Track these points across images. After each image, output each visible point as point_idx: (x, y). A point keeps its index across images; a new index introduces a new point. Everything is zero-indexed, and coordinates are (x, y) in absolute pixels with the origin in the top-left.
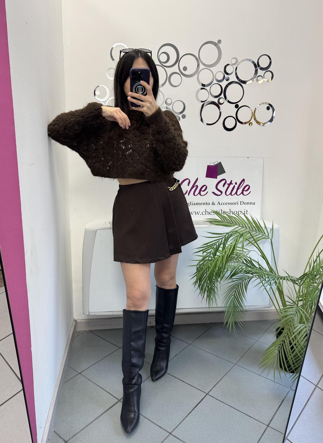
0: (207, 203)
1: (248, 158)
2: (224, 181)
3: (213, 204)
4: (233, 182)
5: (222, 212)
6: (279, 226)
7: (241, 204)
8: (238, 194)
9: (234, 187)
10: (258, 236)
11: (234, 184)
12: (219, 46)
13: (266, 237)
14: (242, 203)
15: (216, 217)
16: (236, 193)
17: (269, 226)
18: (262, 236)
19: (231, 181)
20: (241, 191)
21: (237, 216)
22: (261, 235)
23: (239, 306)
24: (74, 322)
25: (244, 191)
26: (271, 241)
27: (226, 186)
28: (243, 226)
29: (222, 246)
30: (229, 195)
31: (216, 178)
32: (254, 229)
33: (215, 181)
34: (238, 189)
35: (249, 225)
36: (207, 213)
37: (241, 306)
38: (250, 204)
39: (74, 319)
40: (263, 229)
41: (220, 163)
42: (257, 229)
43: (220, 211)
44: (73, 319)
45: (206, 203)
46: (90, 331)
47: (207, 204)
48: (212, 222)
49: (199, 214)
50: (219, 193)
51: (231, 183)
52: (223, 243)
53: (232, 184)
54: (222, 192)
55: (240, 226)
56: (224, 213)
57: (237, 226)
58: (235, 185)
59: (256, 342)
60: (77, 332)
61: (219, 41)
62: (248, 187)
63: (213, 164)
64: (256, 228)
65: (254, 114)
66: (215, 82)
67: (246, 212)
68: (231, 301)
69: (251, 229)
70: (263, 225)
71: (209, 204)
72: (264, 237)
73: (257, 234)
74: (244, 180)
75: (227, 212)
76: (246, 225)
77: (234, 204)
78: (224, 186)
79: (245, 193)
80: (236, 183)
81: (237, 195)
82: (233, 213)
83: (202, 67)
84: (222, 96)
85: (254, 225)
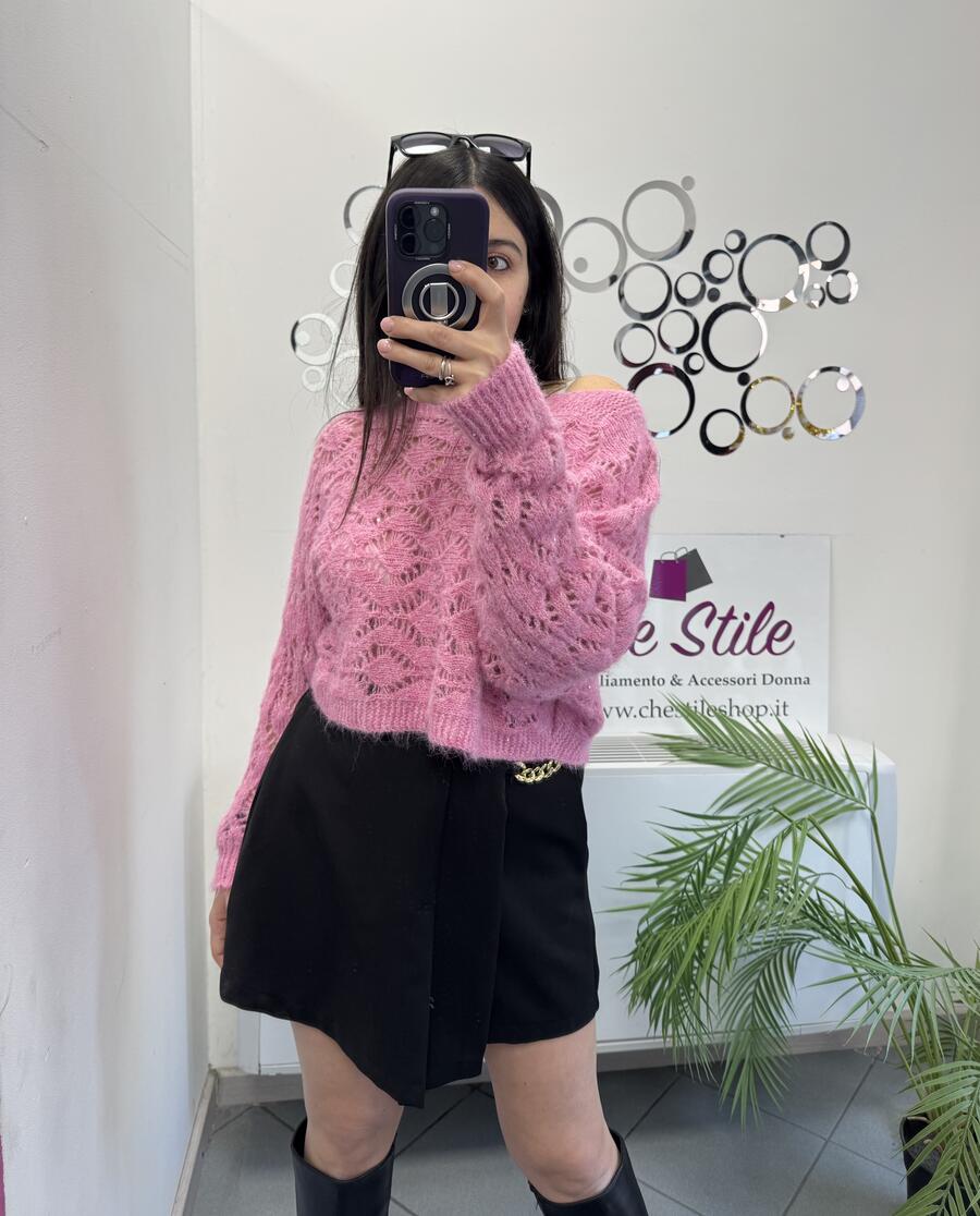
0: (657, 678)
1: (782, 536)
2: (710, 609)
3: (676, 682)
4: (739, 613)
5: (706, 707)
6: (892, 763)
7: (764, 683)
8: (754, 650)
9: (741, 628)
10: (832, 801)
11: (741, 618)
12: (687, 195)
13: (858, 805)
14: (768, 679)
15: (688, 731)
16: (749, 647)
17: (863, 764)
18: (842, 801)
19: (732, 609)
20: (764, 642)
21: (754, 720)
22: (837, 797)
23: (767, 1025)
24: (211, 1079)
25: (774, 642)
26: (873, 818)
27: (716, 623)
28: (780, 765)
29: (724, 858)
30: (726, 652)
31: (683, 598)
32: (816, 777)
33: (679, 609)
34: (754, 633)
35: (799, 762)
36: (656, 711)
37: (776, 1026)
38: (793, 682)
39: (210, 1065)
40: (845, 773)
41: (695, 551)
42: (825, 777)
43: (699, 705)
44: (207, 1069)
45: (654, 679)
46: (265, 1108)
47: (656, 682)
48: (677, 748)
49: (631, 716)
50: (694, 648)
51: (730, 616)
52: (728, 849)
53: (735, 618)
54: (701, 645)
55: (770, 766)
56: (711, 713)
57: (760, 766)
58: (745, 622)
59: (827, 1143)
60: (220, 1111)
61: (688, 182)
62: (785, 627)
63: (671, 557)
64: (823, 773)
65: (797, 401)
66: (674, 304)
67: (781, 710)
68: (744, 1015)
69: (807, 777)
70: (842, 763)
71: (661, 682)
72: (848, 802)
73: (828, 792)
74: (771, 606)
75: (723, 708)
76: (790, 762)
77: (741, 681)
78: (708, 623)
79: (776, 646)
80: (747, 617)
81: (751, 653)
82: (741, 710)
83: (633, 258)
84: (698, 348)
85: (815, 760)
